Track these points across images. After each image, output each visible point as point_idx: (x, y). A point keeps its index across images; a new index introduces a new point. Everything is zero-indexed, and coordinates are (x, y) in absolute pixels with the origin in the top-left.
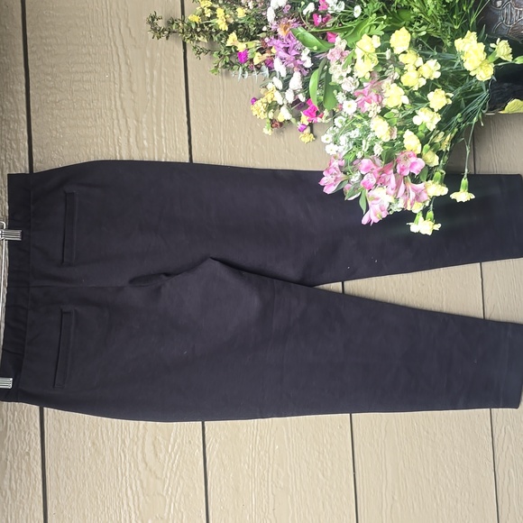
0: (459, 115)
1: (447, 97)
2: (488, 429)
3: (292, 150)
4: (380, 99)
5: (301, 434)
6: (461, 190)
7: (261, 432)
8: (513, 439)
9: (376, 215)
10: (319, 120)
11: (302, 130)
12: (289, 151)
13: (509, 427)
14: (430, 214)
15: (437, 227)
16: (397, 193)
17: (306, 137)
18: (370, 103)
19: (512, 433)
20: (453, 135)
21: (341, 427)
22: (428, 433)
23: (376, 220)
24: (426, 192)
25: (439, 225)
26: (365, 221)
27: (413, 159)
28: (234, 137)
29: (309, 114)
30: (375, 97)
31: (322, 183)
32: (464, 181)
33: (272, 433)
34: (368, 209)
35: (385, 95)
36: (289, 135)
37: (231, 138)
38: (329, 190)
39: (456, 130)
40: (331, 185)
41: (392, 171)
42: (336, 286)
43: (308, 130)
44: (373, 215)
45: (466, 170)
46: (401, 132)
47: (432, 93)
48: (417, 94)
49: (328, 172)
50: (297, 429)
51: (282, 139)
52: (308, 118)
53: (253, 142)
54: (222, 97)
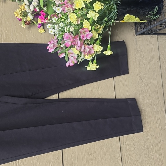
0: (106, 18)
1: (102, 5)
2: (119, 155)
3: (35, 36)
4: (72, 6)
5: (40, 163)
6: (108, 50)
7: (20, 164)
8: (129, 158)
9: (72, 62)
10: (46, 21)
11: (39, 28)
12: (34, 36)
13: (127, 153)
14: (95, 61)
15: (98, 67)
16: (81, 49)
17: (41, 30)
18: (68, 7)
19: (129, 156)
20: (104, 26)
21: (58, 159)
22: (95, 158)
23: (72, 64)
24: (93, 49)
25: (99, 66)
26: (67, 65)
27: (88, 33)
28: (8, 29)
29: (42, 18)
30: (70, 5)
31: (48, 48)
32: (109, 46)
33: (26, 164)
34: (68, 59)
35: (75, 4)
36: (33, 30)
37: (7, 29)
38: (51, 51)
39: (105, 24)
40: (52, 49)
41: (78, 38)
42: (55, 97)
43: (42, 27)
44: (70, 63)
45: (110, 42)
46: (82, 21)
47: (95, 4)
48: (88, 4)
49: (51, 43)
50: (38, 161)
51: (30, 31)
52: (41, 20)
53: (17, 32)
54: (2, 11)
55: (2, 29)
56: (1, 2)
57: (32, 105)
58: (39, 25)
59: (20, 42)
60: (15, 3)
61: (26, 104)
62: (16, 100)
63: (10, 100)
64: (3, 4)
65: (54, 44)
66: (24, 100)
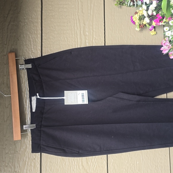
5: (148, 157)
7: (131, 156)
10: (161, 24)
11: (151, 30)
12: (145, 38)
17: (153, 33)
31: (161, 49)
33: (136, 156)
36: (146, 32)
38: (165, 52)
40: (166, 50)
42: (163, 96)
43: (154, 30)
49: (165, 45)
50: (147, 155)
51: (142, 33)
52: (155, 23)
53: (130, 34)
54: (118, 16)
55: (118, 33)
56: (118, 8)
57: (144, 102)
58: (151, 28)
59: (132, 44)
60: (130, 7)
61: (139, 101)
62: (131, 97)
63: (125, 96)
64: (119, 9)
65: (168, 45)
66: (138, 98)
